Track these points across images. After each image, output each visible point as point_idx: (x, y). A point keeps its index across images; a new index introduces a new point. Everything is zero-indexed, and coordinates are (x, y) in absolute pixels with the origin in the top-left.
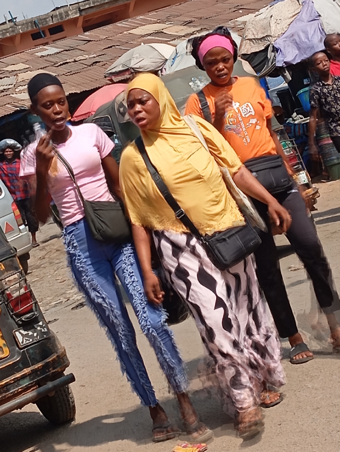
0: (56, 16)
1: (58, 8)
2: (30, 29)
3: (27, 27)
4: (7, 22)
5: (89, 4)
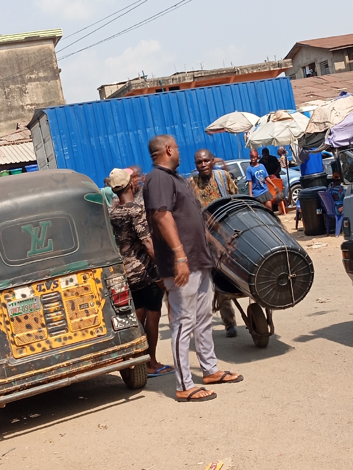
0: (176, 79)
1: (178, 73)
2: (155, 86)
3: (154, 84)
4: (140, 78)
5: (201, 74)
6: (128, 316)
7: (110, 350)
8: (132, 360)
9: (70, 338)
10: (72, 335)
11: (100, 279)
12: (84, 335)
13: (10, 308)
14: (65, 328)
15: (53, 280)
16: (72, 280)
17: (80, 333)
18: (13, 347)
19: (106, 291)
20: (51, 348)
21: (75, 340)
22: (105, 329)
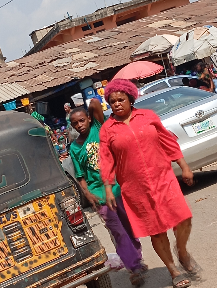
0: (99, 15)
1: (99, 10)
2: (81, 24)
3: (79, 23)
4: (66, 19)
5: (121, 6)
6: (85, 233)
7: (74, 266)
8: (95, 273)
9: (36, 261)
10: (37, 258)
11: (54, 204)
12: (47, 256)
14: (30, 253)
15: (11, 212)
16: (29, 209)
17: (43, 255)
19: (61, 214)
20: (20, 273)
21: (41, 262)
22: (66, 249)
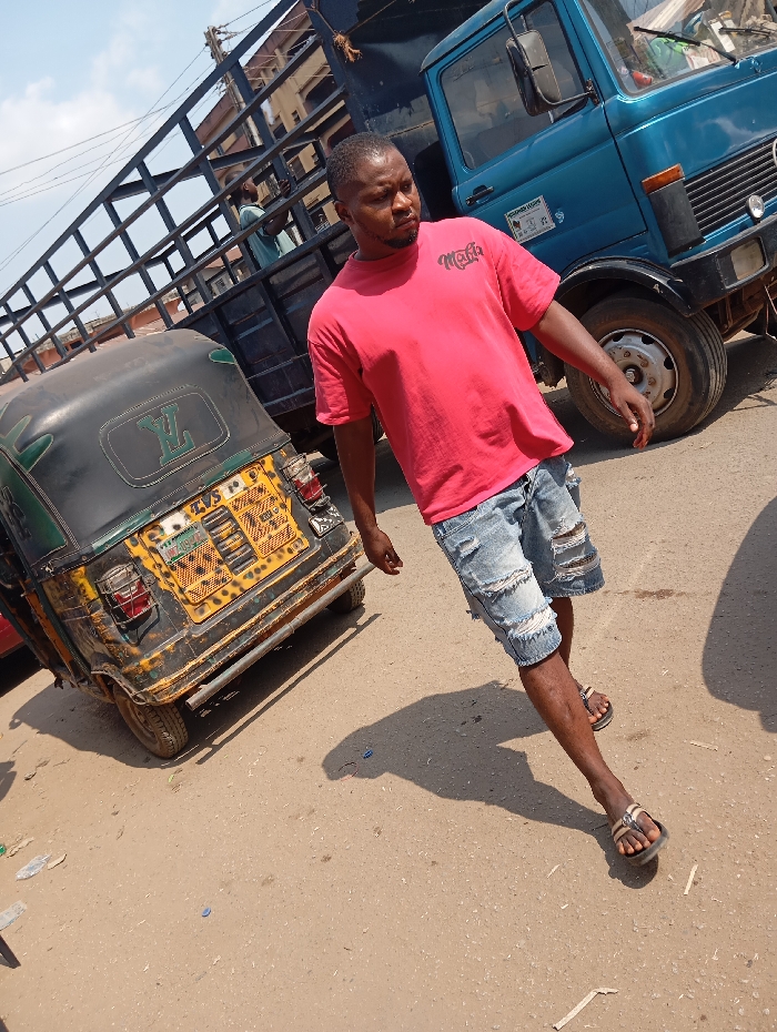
6: (328, 512)
7: (325, 565)
9: (264, 567)
10: (264, 562)
11: (273, 471)
12: (280, 557)
13: (163, 552)
14: (251, 556)
15: (208, 492)
16: (236, 484)
17: (274, 556)
18: (188, 608)
19: (287, 486)
20: (244, 591)
21: (272, 567)
22: (305, 540)
